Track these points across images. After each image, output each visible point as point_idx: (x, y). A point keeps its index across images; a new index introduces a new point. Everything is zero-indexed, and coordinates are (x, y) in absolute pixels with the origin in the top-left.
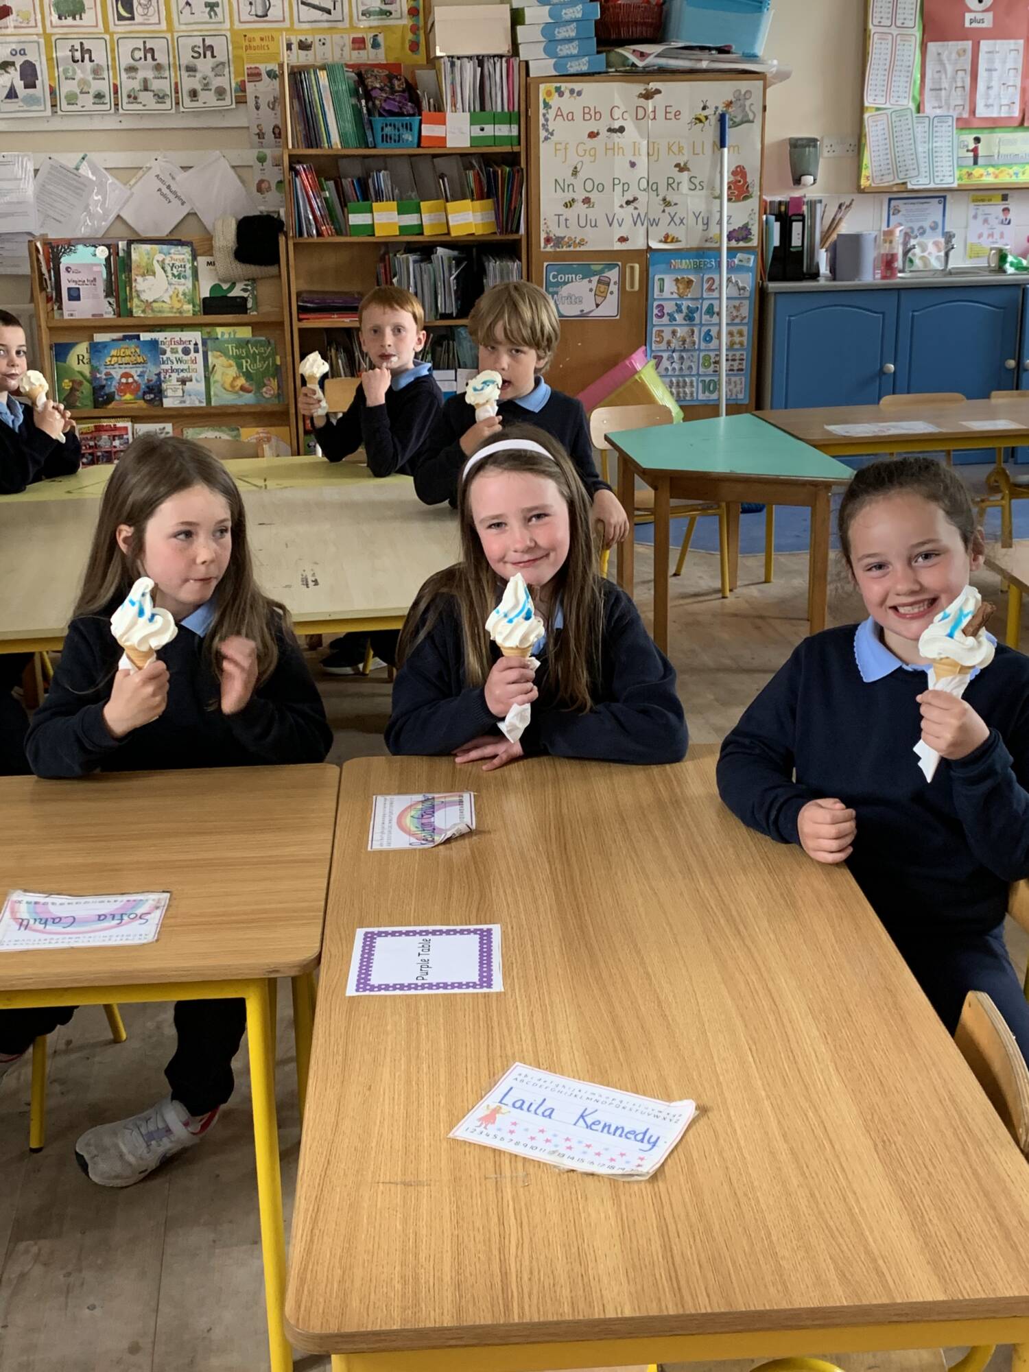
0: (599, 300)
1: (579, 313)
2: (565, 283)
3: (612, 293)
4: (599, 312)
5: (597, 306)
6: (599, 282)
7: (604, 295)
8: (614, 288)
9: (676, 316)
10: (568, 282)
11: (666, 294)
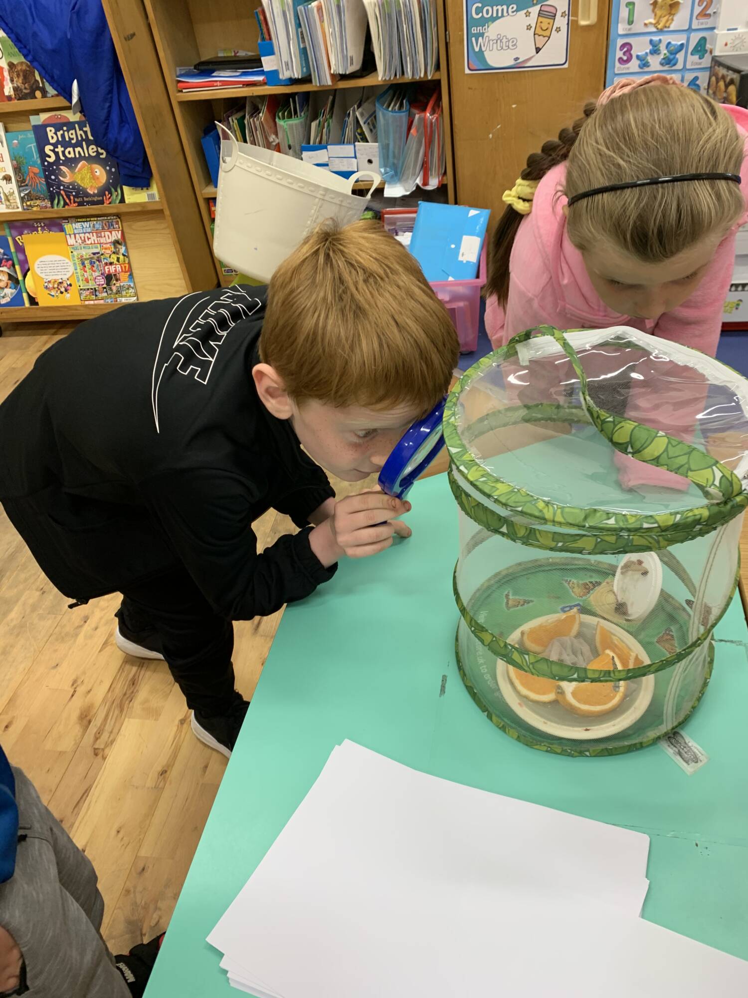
0: (540, 41)
1: (511, 63)
2: (493, 19)
3: (558, 30)
4: (539, 60)
5: (538, 50)
6: (540, 14)
7: (547, 33)
8: (561, 22)
9: (650, 59)
10: (497, 18)
11: (638, 27)
